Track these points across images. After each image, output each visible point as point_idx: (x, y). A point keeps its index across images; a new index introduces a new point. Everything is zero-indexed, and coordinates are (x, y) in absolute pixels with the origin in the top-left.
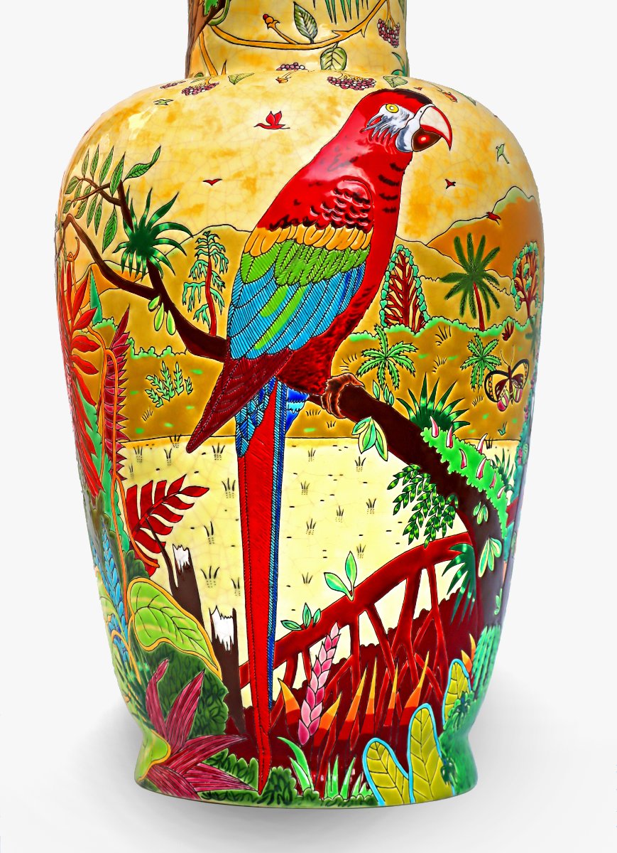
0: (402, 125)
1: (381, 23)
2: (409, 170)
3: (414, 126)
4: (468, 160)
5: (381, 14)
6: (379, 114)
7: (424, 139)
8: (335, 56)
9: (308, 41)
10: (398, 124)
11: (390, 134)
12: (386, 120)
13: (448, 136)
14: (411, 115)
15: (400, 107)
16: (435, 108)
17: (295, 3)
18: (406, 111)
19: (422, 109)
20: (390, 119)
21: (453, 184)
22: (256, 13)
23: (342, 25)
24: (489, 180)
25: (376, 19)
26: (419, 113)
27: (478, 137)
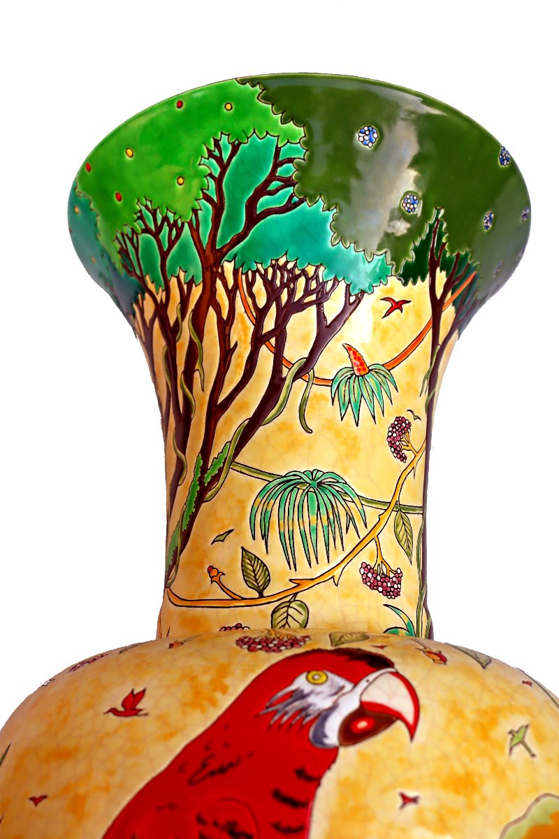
0: (327, 704)
1: (365, 566)
2: (330, 780)
3: (349, 704)
4: (445, 757)
5: (367, 556)
6: (292, 688)
7: (362, 725)
8: (291, 611)
9: (257, 595)
10: (320, 702)
11: (303, 719)
12: (301, 695)
13: (410, 719)
14: (349, 686)
15: (330, 675)
16: (397, 674)
17: (243, 548)
18: (340, 681)
19: (371, 677)
20: (308, 695)
21: (414, 800)
22: (201, 565)
23: (304, 571)
24: (489, 788)
25: (357, 562)
26: (363, 684)
27: (471, 716)
